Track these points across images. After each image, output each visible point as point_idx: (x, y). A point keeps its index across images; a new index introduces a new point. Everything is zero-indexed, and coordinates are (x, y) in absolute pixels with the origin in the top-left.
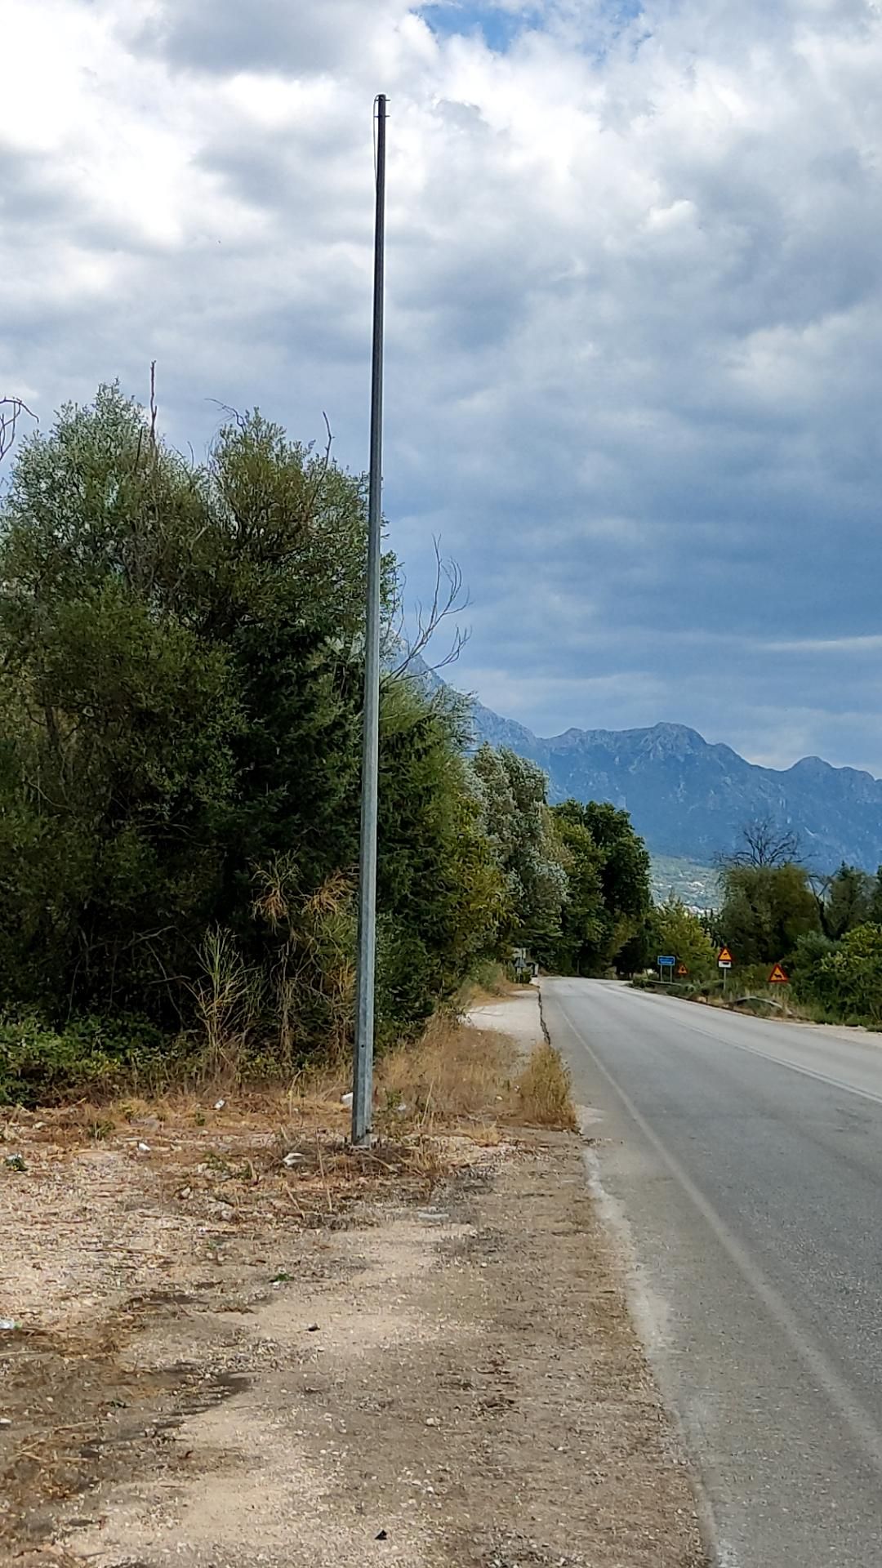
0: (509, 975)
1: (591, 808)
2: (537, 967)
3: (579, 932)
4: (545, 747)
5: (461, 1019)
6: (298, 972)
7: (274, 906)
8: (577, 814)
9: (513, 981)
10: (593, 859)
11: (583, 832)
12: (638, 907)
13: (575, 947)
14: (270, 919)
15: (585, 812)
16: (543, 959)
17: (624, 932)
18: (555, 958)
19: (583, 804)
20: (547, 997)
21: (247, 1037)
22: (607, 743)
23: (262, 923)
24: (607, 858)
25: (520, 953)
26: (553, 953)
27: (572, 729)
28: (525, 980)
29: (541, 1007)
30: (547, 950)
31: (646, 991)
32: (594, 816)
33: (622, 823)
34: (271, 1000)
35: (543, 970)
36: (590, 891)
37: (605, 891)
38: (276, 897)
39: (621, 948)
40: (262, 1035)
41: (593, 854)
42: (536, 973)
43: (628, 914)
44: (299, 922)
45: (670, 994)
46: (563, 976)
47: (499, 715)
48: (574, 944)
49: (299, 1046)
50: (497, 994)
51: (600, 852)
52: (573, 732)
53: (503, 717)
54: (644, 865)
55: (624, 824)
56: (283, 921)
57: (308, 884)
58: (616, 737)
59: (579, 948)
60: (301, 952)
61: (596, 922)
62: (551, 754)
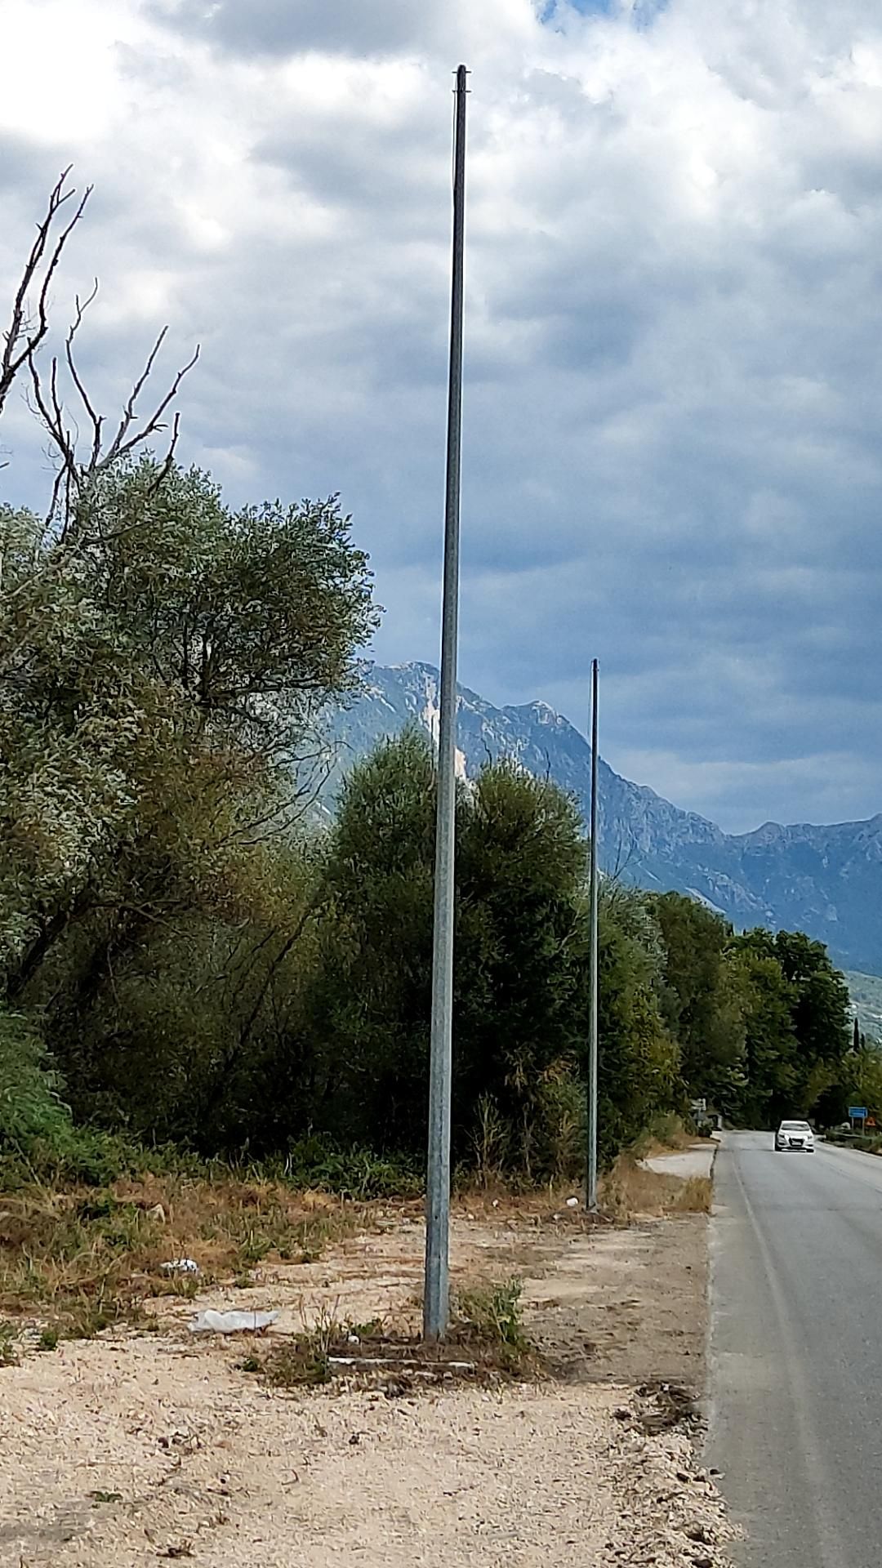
0: (688, 1129)
1: (782, 938)
2: (720, 1120)
3: (770, 1080)
4: (735, 847)
5: (641, 1164)
6: (534, 1122)
7: (520, 1079)
8: (765, 944)
9: (690, 1134)
10: (785, 997)
11: (774, 965)
12: (836, 1051)
13: (764, 1097)
14: (517, 1087)
15: (775, 942)
16: (728, 1111)
17: (822, 1078)
18: (741, 1110)
19: (773, 930)
20: (724, 1150)
21: (503, 1164)
22: (813, 841)
23: (512, 1088)
24: (801, 996)
25: (699, 1105)
26: (739, 1104)
27: (768, 823)
28: (705, 1133)
29: (714, 1157)
30: (733, 1100)
31: (835, 1145)
32: (785, 948)
33: (816, 955)
34: (516, 1142)
35: (729, 1124)
36: (781, 1034)
37: (796, 1033)
38: (520, 1072)
39: (819, 1098)
40: (513, 1162)
41: (784, 992)
42: (719, 1126)
43: (825, 1059)
44: (534, 1089)
45: (856, 1147)
46: (752, 1129)
47: (677, 807)
48: (763, 1093)
49: (535, 1171)
50: (674, 1147)
51: (792, 989)
52: (769, 827)
53: (683, 809)
54: (843, 1003)
55: (820, 956)
56: (524, 1087)
57: (541, 1064)
58: (826, 832)
59: (769, 1098)
60: (538, 1108)
61: (790, 1068)
62: (744, 855)
